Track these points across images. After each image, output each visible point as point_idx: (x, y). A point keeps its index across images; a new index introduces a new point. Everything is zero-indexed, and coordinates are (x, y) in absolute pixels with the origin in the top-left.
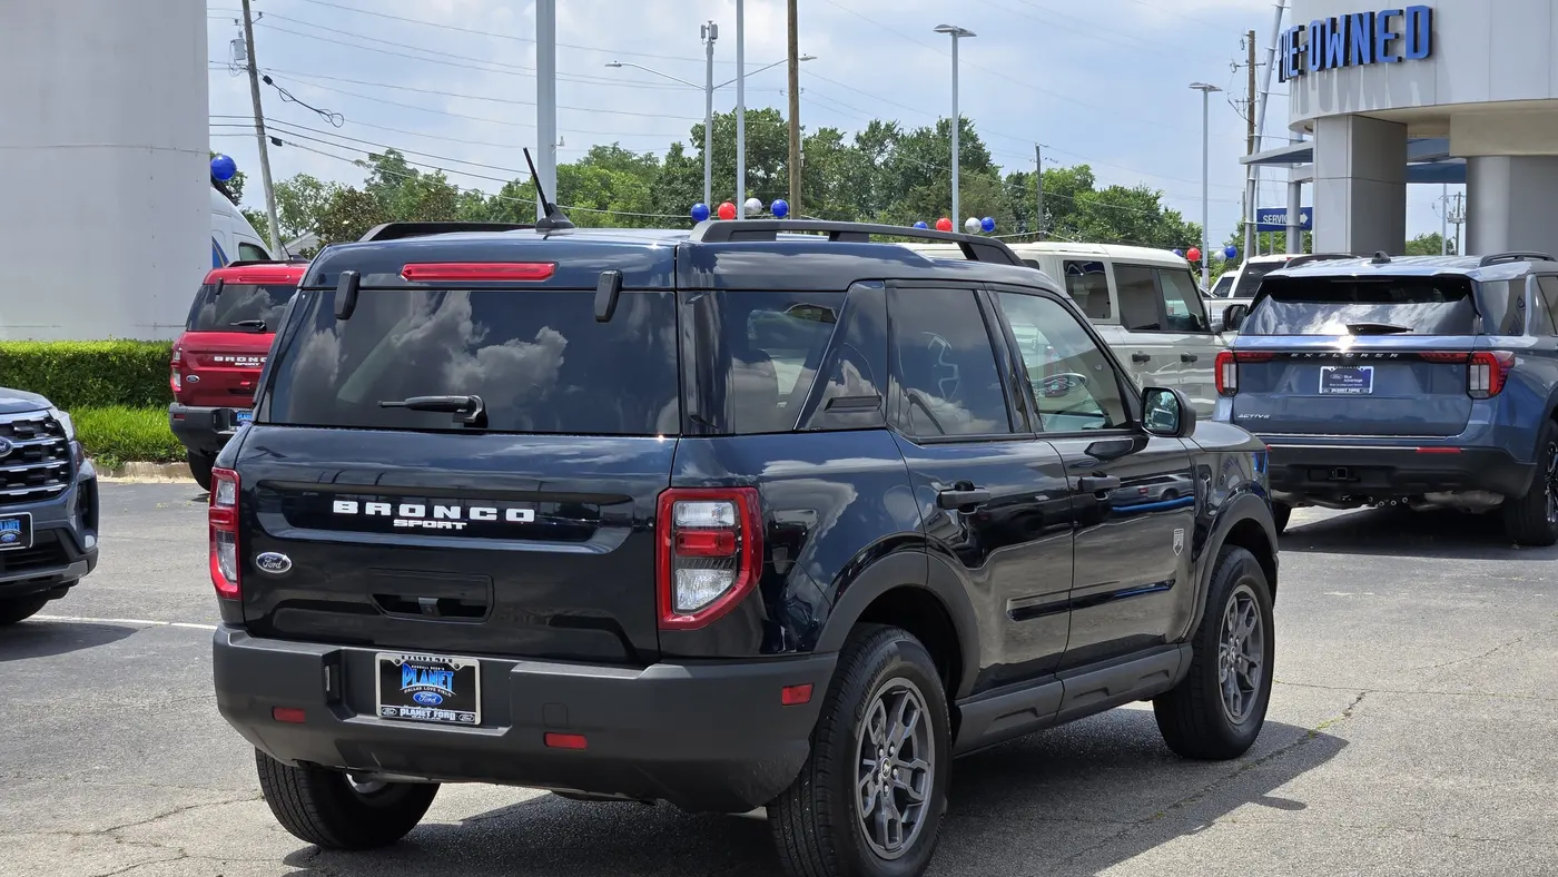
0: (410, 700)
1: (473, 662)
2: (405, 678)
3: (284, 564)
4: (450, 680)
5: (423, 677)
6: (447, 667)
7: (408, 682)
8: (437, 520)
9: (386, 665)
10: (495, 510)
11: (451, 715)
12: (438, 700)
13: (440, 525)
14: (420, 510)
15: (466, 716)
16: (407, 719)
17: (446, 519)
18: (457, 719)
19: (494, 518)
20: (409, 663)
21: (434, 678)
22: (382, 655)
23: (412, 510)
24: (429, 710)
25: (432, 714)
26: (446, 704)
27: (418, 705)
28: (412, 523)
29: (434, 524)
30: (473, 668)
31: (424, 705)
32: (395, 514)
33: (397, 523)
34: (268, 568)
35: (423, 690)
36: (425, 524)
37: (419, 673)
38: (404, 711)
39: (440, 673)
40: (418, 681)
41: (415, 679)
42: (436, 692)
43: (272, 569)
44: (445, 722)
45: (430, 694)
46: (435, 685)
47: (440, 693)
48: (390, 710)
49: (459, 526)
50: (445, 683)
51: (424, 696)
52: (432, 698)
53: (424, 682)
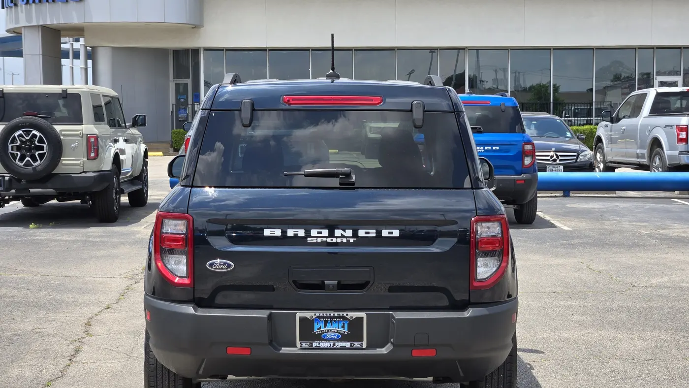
0: (319, 337)
1: (363, 314)
2: (316, 326)
3: (229, 266)
4: (346, 325)
5: (329, 325)
6: (344, 318)
7: (317, 327)
8: (337, 237)
9: (303, 320)
10: (374, 231)
11: (347, 344)
12: (338, 337)
13: (339, 240)
14: (325, 232)
15: (357, 344)
16: (318, 348)
17: (343, 236)
18: (351, 346)
19: (374, 235)
20: (319, 317)
21: (335, 325)
22: (300, 314)
23: (319, 233)
24: (332, 343)
25: (334, 345)
26: (344, 338)
27: (324, 340)
28: (319, 240)
29: (335, 240)
30: (363, 317)
31: (328, 340)
32: (308, 234)
33: (309, 240)
34: (216, 268)
35: (328, 332)
36: (329, 240)
37: (326, 322)
38: (315, 344)
39: (339, 322)
40: (325, 326)
41: (323, 325)
42: (337, 332)
43: (219, 269)
44: (343, 348)
45: (333, 334)
46: (337, 328)
47: (339, 333)
48: (305, 344)
49: (352, 240)
50: (343, 327)
51: (329, 335)
52: (334, 336)
53: (329, 327)
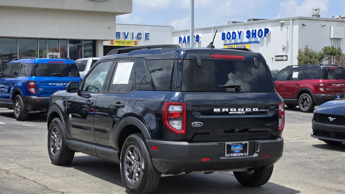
0: (233, 152)
1: (247, 142)
2: (232, 147)
3: (201, 124)
4: (242, 147)
5: (236, 147)
6: (241, 144)
7: (233, 148)
8: (239, 112)
9: (228, 145)
10: (251, 109)
11: (242, 154)
12: (239, 151)
13: (240, 113)
14: (235, 110)
15: (245, 154)
16: (232, 156)
17: (241, 111)
18: (243, 155)
19: (251, 110)
20: (233, 144)
22: (227, 143)
23: (233, 110)
24: (237, 154)
25: (238, 155)
26: (241, 152)
27: (234, 153)
28: (233, 113)
29: (238, 113)
30: (247, 143)
31: (236, 153)
32: (229, 111)
33: (230, 113)
34: (196, 126)
35: (236, 150)
36: (236, 113)
37: (235, 146)
38: (232, 155)
40: (235, 148)
41: (234, 147)
42: (239, 150)
43: (197, 126)
44: (241, 156)
45: (237, 150)
46: (239, 148)
47: (240, 150)
48: (228, 155)
49: (244, 113)
50: (241, 147)
51: (236, 151)
52: (238, 151)
53: (236, 148)
